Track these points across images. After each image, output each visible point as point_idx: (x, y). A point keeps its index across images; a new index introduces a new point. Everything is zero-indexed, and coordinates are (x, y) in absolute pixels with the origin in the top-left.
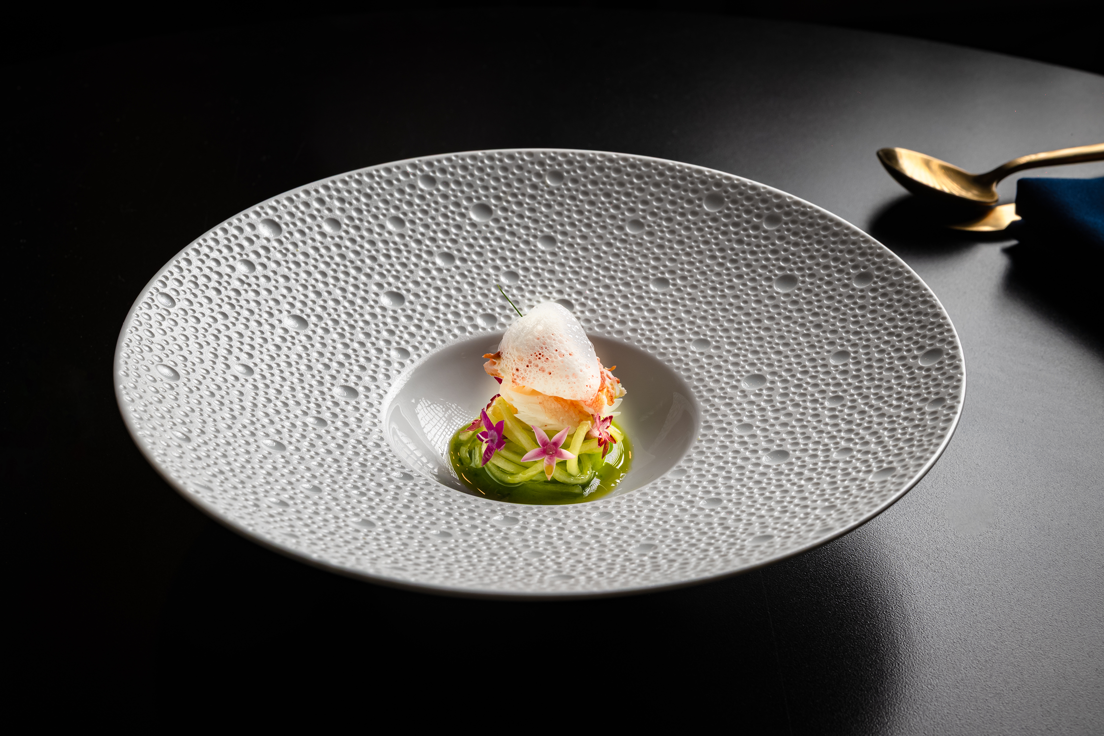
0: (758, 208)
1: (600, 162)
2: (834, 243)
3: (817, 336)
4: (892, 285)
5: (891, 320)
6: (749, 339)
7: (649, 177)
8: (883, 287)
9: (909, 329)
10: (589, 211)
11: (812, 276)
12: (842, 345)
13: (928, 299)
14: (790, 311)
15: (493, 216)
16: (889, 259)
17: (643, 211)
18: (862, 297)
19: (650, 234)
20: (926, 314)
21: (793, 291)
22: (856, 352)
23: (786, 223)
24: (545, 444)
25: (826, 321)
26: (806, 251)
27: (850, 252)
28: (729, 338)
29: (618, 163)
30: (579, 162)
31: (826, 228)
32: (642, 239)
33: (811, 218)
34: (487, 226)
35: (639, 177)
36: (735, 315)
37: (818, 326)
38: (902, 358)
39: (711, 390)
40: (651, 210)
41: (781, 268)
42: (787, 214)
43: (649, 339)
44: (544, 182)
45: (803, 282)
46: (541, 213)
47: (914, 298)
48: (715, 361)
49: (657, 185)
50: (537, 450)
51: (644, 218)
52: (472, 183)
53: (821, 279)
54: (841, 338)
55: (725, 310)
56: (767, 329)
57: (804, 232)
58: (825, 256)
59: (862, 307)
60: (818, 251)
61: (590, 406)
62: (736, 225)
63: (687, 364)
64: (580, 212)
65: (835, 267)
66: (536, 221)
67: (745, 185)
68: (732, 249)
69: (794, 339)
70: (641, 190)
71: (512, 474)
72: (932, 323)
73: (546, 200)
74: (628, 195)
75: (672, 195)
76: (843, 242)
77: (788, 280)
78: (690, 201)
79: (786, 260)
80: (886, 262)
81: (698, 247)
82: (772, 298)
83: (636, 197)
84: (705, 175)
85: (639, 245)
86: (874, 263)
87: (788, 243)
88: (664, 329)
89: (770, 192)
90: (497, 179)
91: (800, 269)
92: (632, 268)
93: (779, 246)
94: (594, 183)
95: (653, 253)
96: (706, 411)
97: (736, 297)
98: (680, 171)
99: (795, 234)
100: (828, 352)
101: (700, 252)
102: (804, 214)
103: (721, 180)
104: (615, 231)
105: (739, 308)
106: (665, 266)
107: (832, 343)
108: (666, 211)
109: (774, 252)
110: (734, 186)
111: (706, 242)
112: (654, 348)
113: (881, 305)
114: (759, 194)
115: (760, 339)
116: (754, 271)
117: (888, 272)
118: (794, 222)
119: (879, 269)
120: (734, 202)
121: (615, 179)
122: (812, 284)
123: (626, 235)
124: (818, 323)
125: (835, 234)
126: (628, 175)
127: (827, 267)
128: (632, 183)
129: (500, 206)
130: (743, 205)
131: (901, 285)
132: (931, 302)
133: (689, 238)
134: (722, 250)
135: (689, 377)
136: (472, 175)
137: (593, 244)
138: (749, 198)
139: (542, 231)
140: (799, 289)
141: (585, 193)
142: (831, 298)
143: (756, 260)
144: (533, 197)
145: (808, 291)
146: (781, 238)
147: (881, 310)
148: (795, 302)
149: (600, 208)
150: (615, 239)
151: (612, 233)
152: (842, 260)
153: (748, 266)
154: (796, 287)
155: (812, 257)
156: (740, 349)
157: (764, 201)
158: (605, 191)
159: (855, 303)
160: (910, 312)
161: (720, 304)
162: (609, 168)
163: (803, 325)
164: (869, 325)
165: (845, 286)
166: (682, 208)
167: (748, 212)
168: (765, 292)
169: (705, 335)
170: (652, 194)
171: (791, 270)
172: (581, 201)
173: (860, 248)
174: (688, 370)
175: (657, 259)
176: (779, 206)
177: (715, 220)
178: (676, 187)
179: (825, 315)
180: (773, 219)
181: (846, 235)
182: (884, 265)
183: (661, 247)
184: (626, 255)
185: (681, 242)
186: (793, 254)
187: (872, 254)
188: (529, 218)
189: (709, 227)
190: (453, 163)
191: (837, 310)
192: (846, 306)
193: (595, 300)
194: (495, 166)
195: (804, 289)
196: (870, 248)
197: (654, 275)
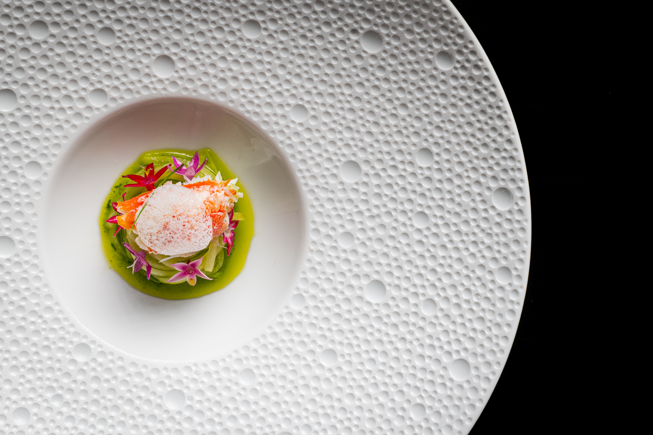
3: (404, 120)
5: (470, 124)
8: (463, 78)
11: (396, 38)
14: (378, 79)
18: (444, 82)
21: (380, 53)
25: (412, 102)
36: (327, 74)
37: (404, 106)
38: (478, 183)
41: (367, 21)
45: (389, 43)
53: (405, 45)
54: (425, 131)
55: (317, 67)
59: (444, 96)
65: (418, 34)
72: (507, 151)
77: (374, 37)
79: (371, 11)
80: (466, 47)
82: (360, 57)
91: (385, 26)
97: (327, 51)
105: (330, 66)
113: (462, 100)
116: (340, 19)
117: (469, 61)
119: (461, 53)
122: (396, 48)
124: (404, 102)
127: (410, 31)
140: (385, 52)
142: (415, 72)
145: (394, 57)
147: (462, 109)
148: (382, 68)
154: (382, 48)
155: (396, 15)
159: (437, 87)
161: (312, 57)
165: (428, 61)
168: (354, 48)
169: (302, 99)
171: (376, 25)
179: (411, 93)
187: (453, 32)
192: (429, 87)
193: (193, 52)
195: (389, 53)
196: (452, 23)
197: (244, 16)
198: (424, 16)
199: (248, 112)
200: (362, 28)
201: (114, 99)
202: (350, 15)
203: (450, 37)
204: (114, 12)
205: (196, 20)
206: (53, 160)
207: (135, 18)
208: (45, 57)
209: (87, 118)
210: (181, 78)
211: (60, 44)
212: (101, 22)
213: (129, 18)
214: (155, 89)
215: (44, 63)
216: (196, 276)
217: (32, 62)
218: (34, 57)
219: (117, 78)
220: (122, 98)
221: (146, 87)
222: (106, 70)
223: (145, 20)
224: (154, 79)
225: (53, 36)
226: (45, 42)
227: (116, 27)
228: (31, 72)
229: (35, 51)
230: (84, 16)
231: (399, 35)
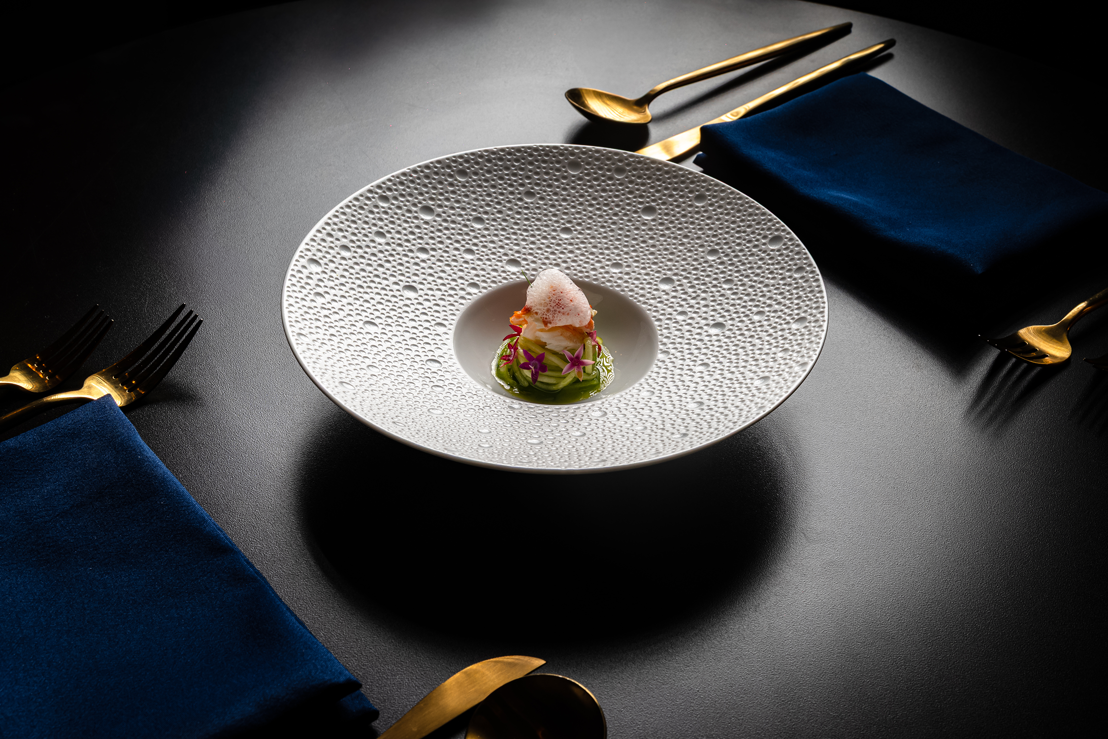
0: (606, 165)
1: (487, 156)
2: (669, 178)
3: (689, 243)
4: (722, 199)
5: (734, 222)
6: (645, 255)
7: (523, 159)
8: (717, 202)
9: (749, 226)
10: (495, 193)
11: (664, 204)
12: (710, 246)
13: (752, 204)
14: (662, 231)
15: (436, 213)
16: (712, 183)
17: (530, 183)
18: (706, 211)
19: (542, 199)
20: (756, 215)
21: (657, 217)
22: (721, 248)
23: (630, 172)
24: (571, 359)
25: (690, 232)
26: (652, 187)
27: (683, 182)
28: (632, 258)
29: (499, 154)
30: (473, 159)
31: (659, 169)
32: (538, 204)
33: (645, 164)
34: (435, 221)
35: (517, 160)
36: (626, 241)
37: (686, 237)
38: (755, 246)
39: (643, 296)
40: (535, 182)
41: (640, 203)
42: (628, 165)
43: (581, 272)
44: (456, 180)
45: (660, 209)
46: (464, 202)
47: (742, 205)
48: (633, 275)
49: (531, 163)
50: (568, 365)
51: (533, 188)
52: (411, 193)
53: (671, 205)
54: (706, 241)
55: (618, 240)
56: (654, 246)
57: (645, 175)
58: (666, 188)
59: (709, 218)
60: (660, 186)
61: (588, 328)
62: (596, 179)
63: (616, 282)
64: (489, 195)
65: (677, 195)
66: (464, 209)
67: (591, 150)
68: (602, 197)
69: (675, 248)
70: (522, 169)
71: (554, 384)
72: (763, 220)
73: (463, 192)
74: (515, 175)
75: (544, 168)
76: (675, 177)
77: (649, 210)
78: (558, 170)
79: (641, 196)
80: (711, 185)
81: (578, 200)
82: (644, 224)
83: (521, 175)
84: (561, 150)
85: (538, 208)
86: (703, 187)
87: (637, 184)
88: (586, 263)
89: (610, 152)
90: (425, 186)
91: (654, 201)
92: (542, 226)
93: (632, 188)
94: (489, 172)
95: (550, 212)
96: (649, 310)
97: (621, 229)
98: (542, 150)
99: (639, 177)
100: (703, 252)
101: (581, 204)
102: (639, 162)
103: (573, 150)
104: (518, 203)
105: (627, 236)
106: (563, 219)
107: (702, 246)
108: (545, 180)
109: (631, 192)
110: (584, 153)
111: (582, 196)
112: (588, 277)
113: (721, 214)
114: (603, 155)
115: (652, 253)
116: (623, 209)
117: (716, 191)
118: (635, 169)
119: (708, 190)
120: (588, 164)
121: (501, 166)
122: (666, 209)
123: (526, 203)
124: (685, 234)
125: (667, 172)
126: (509, 160)
127: (671, 196)
128: (514, 166)
129: (436, 205)
130: (595, 165)
131: (729, 198)
132: (755, 206)
133: (569, 195)
134: (595, 199)
135: (623, 291)
136: (409, 187)
137: (508, 216)
138: (597, 159)
139: (471, 215)
140: (660, 214)
141: (486, 181)
142: (684, 216)
143: (621, 201)
144: (453, 192)
145: (667, 214)
146: (631, 182)
147: (724, 218)
148: (662, 224)
149: (500, 189)
150: (520, 208)
151: (516, 205)
152: (680, 189)
153: (618, 206)
154: (657, 214)
155: (658, 191)
156: (643, 263)
157: (609, 159)
158: (498, 176)
159: (703, 216)
160: (744, 215)
161: (612, 236)
162: (494, 159)
163: (675, 238)
164: (720, 229)
165: (690, 206)
166: (555, 175)
167: (601, 169)
168: (638, 221)
169: (615, 260)
170: (530, 171)
171: (648, 202)
172: (486, 187)
173: (688, 179)
174: (619, 286)
175: (555, 215)
176: (620, 161)
177: (580, 179)
178: (545, 162)
179: (687, 228)
180: (620, 170)
181: (674, 171)
182: (710, 187)
183: (553, 206)
184: (533, 218)
185: (565, 200)
186: (644, 191)
187: (698, 182)
188: (458, 208)
189: (579, 185)
190: (394, 182)
191: (692, 223)
192: (697, 219)
193: (531, 254)
194: (420, 177)
195: (663, 214)
196: (696, 177)
197: (558, 227)
198: (676, 183)
199: (581, 277)
200: (639, 208)
201: (485, 288)
202: (629, 204)
203: (698, 186)
204: (470, 240)
205: (527, 236)
206: (453, 322)
207: (486, 242)
208: (431, 268)
209: (469, 299)
210: (528, 270)
211: (439, 260)
212: (463, 246)
213: (481, 242)
214: (511, 278)
215: (431, 271)
216: (573, 356)
217: (423, 271)
218: (423, 268)
219: (483, 276)
220: (490, 286)
221: (505, 278)
222: (474, 272)
223: (492, 242)
224: (508, 273)
225: (433, 256)
226: (429, 260)
227: (474, 248)
228: (424, 276)
229: (423, 265)
230: (451, 244)
231: (665, 201)
